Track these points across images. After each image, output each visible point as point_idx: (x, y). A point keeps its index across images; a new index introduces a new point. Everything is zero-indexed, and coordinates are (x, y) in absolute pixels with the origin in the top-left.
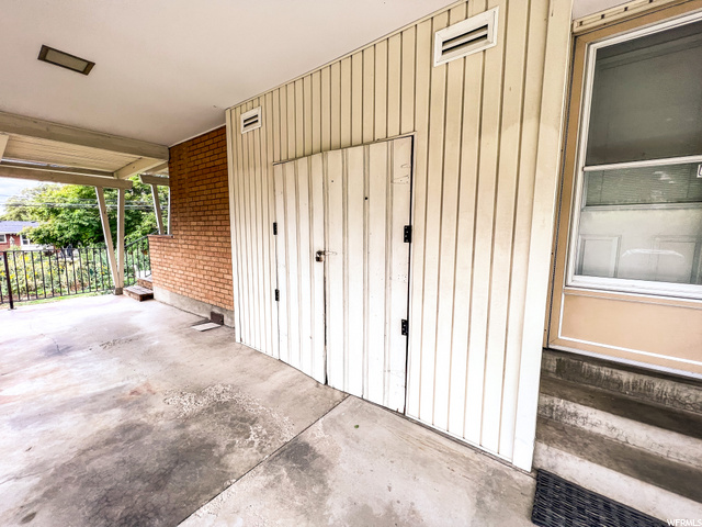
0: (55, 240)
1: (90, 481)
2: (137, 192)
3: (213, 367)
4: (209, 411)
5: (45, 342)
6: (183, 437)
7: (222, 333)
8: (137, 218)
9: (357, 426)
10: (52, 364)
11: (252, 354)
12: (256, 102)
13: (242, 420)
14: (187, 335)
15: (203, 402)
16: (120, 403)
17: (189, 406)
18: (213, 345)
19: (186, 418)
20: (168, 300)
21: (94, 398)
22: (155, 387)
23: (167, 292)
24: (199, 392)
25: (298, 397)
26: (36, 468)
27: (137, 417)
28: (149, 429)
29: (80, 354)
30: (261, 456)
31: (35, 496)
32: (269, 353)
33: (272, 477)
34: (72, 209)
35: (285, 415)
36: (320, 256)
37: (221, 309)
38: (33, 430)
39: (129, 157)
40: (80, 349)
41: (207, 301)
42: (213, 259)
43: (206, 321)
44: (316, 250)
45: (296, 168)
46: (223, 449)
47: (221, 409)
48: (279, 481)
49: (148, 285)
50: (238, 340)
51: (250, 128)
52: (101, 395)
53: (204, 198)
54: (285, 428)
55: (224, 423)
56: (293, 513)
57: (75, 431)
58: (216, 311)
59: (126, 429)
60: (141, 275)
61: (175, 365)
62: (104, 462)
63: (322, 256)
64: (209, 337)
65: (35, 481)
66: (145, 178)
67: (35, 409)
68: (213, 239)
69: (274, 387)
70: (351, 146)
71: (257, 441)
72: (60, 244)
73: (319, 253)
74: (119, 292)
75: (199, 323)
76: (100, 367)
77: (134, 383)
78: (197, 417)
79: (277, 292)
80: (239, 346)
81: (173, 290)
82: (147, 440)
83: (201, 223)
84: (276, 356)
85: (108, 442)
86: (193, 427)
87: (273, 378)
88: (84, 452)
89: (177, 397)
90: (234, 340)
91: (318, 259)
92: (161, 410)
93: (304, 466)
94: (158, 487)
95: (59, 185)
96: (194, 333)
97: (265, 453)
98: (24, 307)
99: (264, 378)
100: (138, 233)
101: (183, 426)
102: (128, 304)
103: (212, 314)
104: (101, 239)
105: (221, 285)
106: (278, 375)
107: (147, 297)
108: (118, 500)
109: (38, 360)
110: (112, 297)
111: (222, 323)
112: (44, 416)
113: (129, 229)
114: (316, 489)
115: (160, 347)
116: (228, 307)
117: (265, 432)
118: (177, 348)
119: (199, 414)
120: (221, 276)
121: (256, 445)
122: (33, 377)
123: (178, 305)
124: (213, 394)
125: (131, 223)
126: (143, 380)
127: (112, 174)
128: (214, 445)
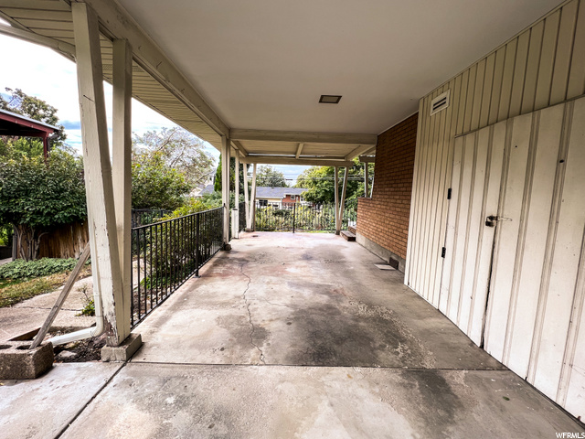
0: (313, 199)
1: (311, 322)
2: (358, 168)
3: (383, 294)
4: (374, 320)
5: (303, 252)
6: (355, 326)
7: (395, 275)
8: (355, 186)
9: (508, 399)
10: (304, 263)
11: (414, 297)
12: (446, 87)
13: (394, 335)
14: (371, 269)
15: (371, 313)
16: (328, 293)
17: (362, 310)
18: (387, 280)
19: (359, 317)
20: (363, 243)
21: (318, 286)
22: (346, 292)
23: (364, 237)
24: (370, 306)
25: (447, 344)
26: (293, 306)
27: (334, 304)
28: (339, 313)
29: (316, 262)
30: (402, 364)
31: (292, 316)
32: (430, 301)
33: (406, 382)
34: (323, 181)
35: (431, 351)
36: (491, 221)
37: (398, 257)
38: (294, 289)
39: (354, 146)
40: (316, 260)
41: (388, 248)
42: (397, 217)
43: (386, 263)
44: (488, 214)
45: (476, 139)
46: (377, 345)
47: (382, 322)
48: (411, 387)
49: (353, 231)
50: (406, 283)
51: (438, 110)
52: (321, 285)
53: (397, 170)
54: (428, 358)
55: (382, 332)
56: (416, 412)
57: (308, 297)
58: (394, 257)
59: (329, 307)
60: (351, 224)
61: (359, 284)
62: (317, 318)
63: (494, 221)
64: (386, 275)
65: (293, 311)
66: (361, 159)
67: (296, 281)
68: (399, 201)
69: (427, 327)
70: (549, 105)
71: (401, 355)
72: (315, 201)
73: (491, 218)
74: (338, 234)
75: (380, 264)
76: (322, 272)
77: (336, 286)
78: (366, 319)
79: (444, 250)
80: (406, 288)
81: (368, 237)
82: (337, 318)
83: (392, 189)
84: (435, 305)
85: (320, 309)
86: (362, 324)
87: (428, 320)
88: (310, 308)
89: (357, 303)
90: (403, 283)
91: (489, 224)
92: (347, 306)
93: (436, 392)
94: (337, 343)
95: (319, 167)
96: (376, 269)
97: (406, 365)
98: (298, 233)
99: (419, 317)
100: (354, 197)
101: (356, 320)
102: (341, 241)
103: (391, 259)
104: (334, 200)
105: (399, 238)
106: (433, 320)
107: (352, 239)
108: (320, 338)
109: (300, 259)
110: (333, 235)
111: (397, 267)
112: (298, 285)
113: (349, 194)
114: (442, 413)
115: (353, 271)
116: (403, 256)
117: (409, 352)
118: (363, 275)
119: (368, 319)
120: (400, 230)
121: (400, 356)
122: (297, 267)
123: (369, 248)
124: (379, 310)
125: (351, 190)
126: (341, 286)
127: (343, 158)
128: (372, 340)
